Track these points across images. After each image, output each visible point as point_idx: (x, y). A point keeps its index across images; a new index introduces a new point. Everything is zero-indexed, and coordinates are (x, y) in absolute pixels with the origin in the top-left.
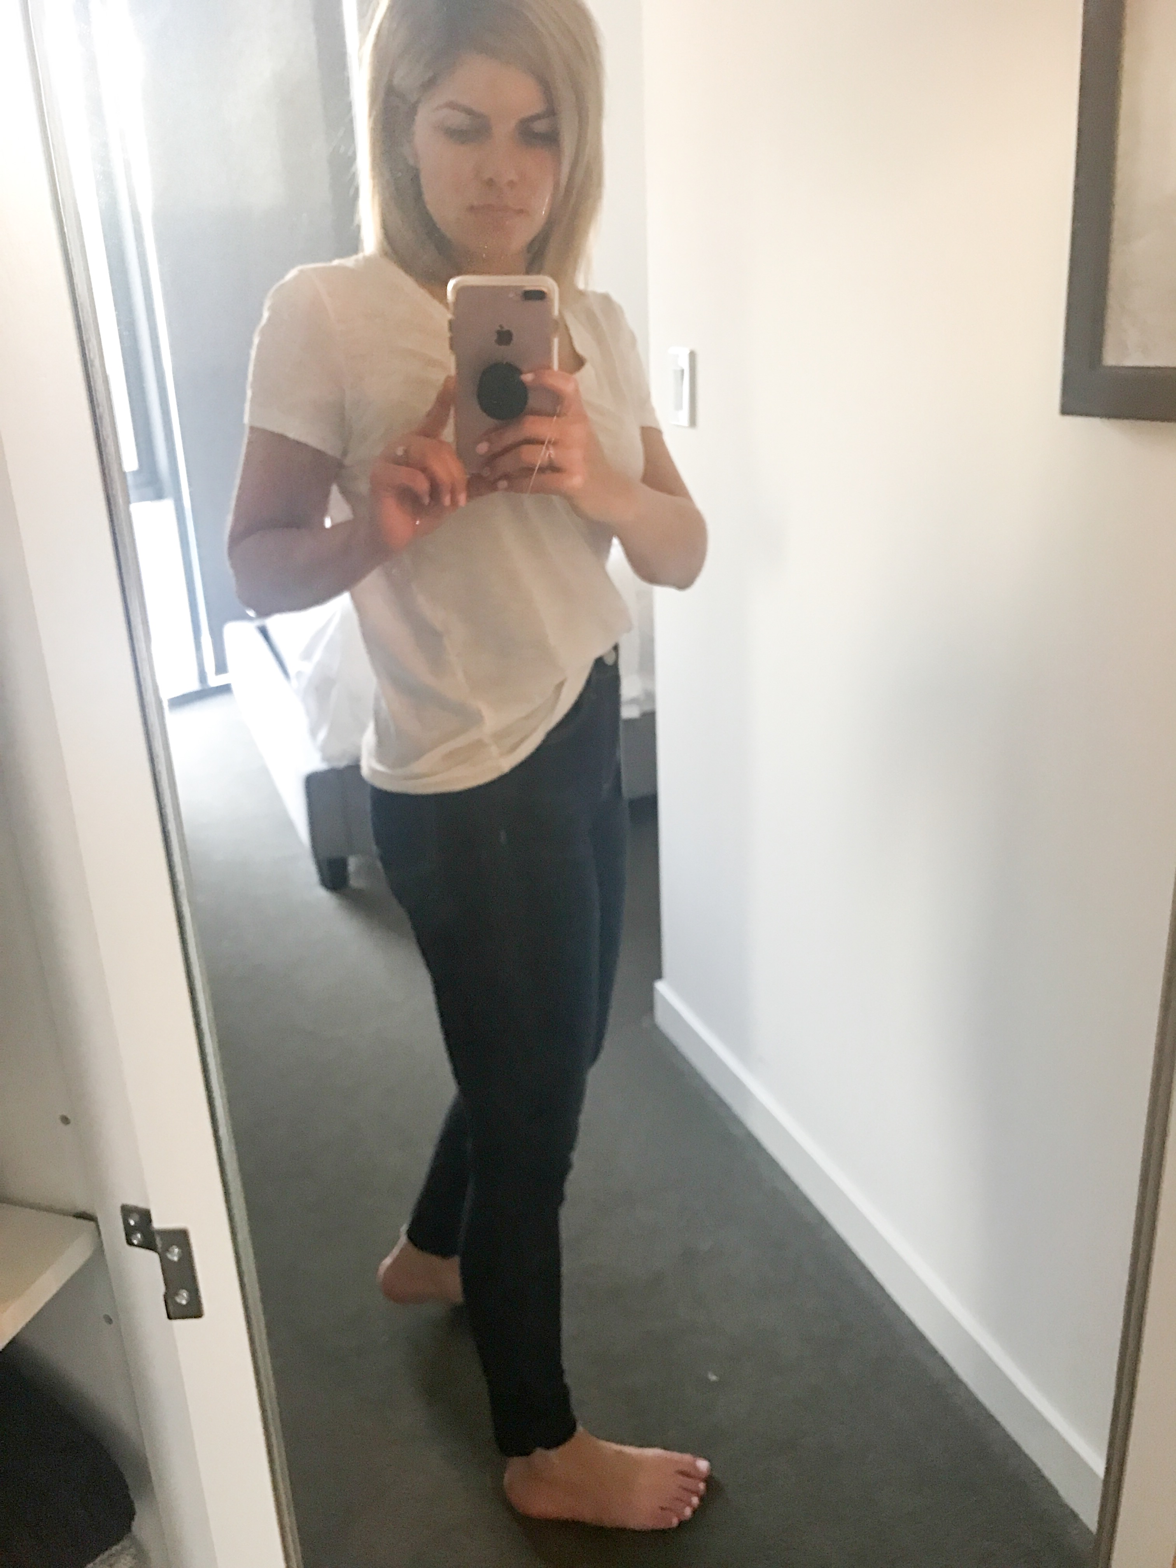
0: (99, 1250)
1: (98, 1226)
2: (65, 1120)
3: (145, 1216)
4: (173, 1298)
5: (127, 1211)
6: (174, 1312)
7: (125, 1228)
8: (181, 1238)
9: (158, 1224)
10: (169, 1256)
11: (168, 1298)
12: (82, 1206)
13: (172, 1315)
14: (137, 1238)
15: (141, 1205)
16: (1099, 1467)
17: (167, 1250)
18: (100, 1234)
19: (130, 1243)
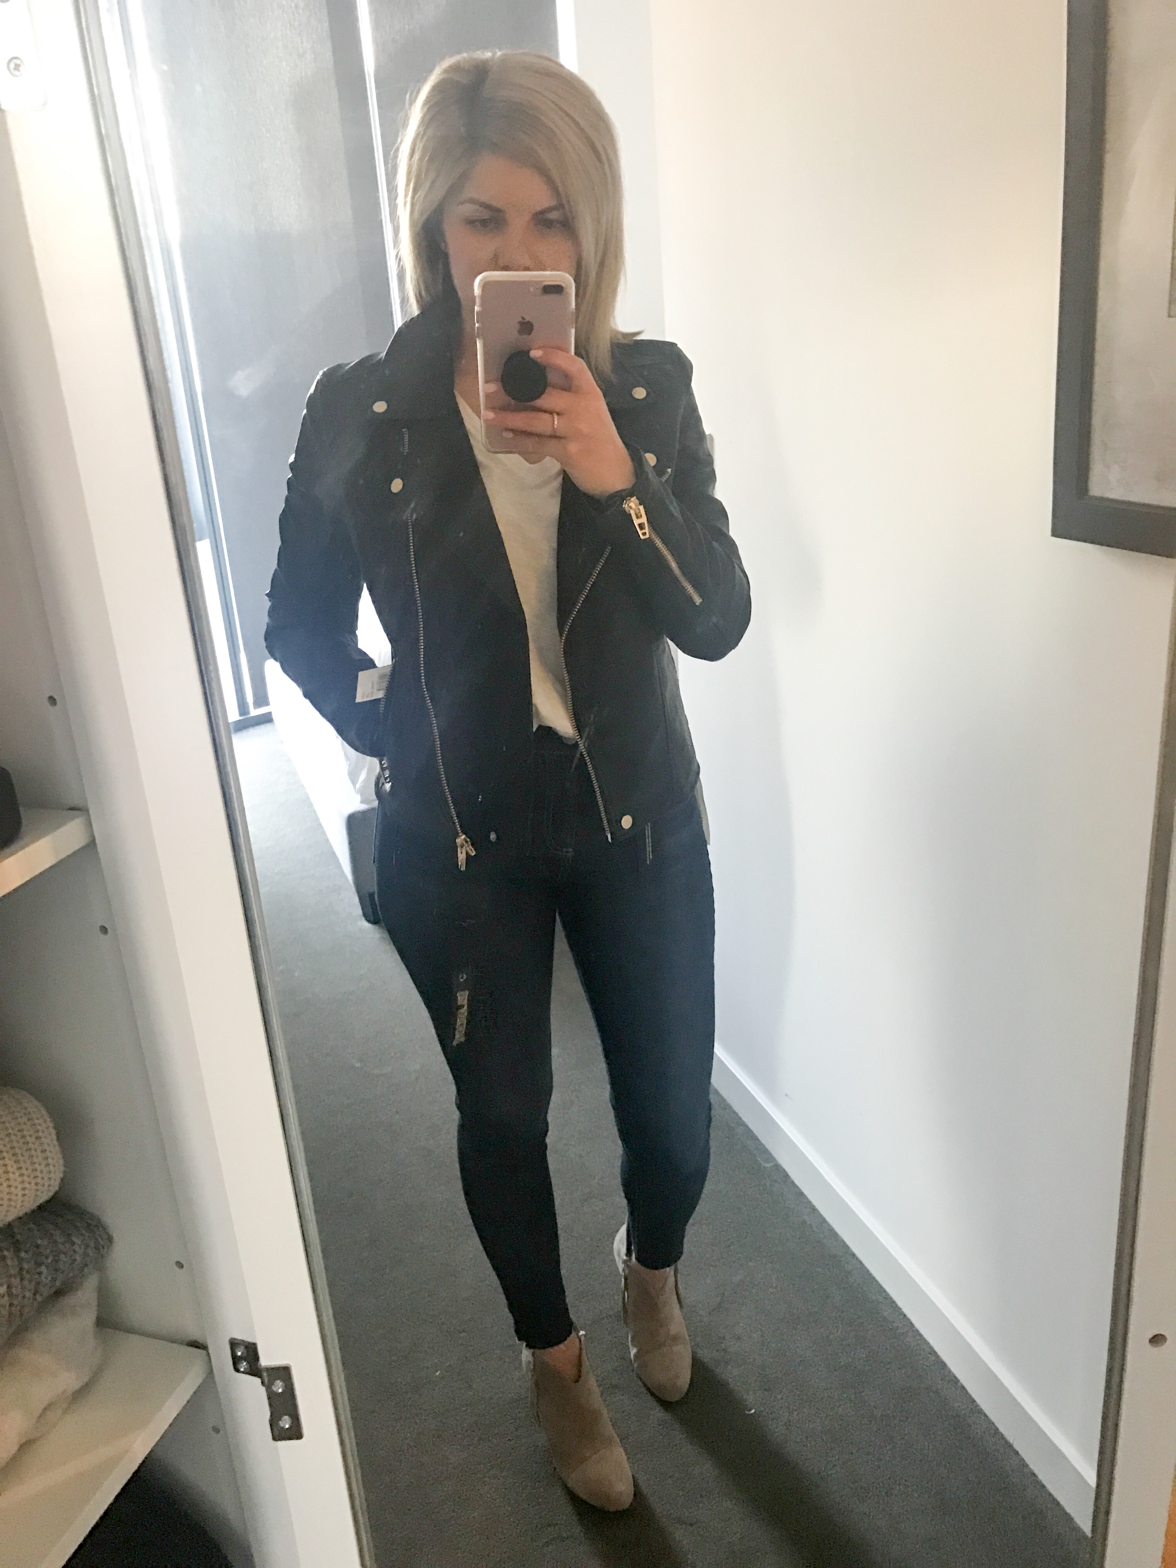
0: (210, 1373)
1: (208, 1354)
2: (180, 1265)
3: (252, 1351)
4: (278, 1424)
5: (234, 1344)
6: (279, 1435)
7: (233, 1358)
8: (284, 1373)
9: (265, 1361)
10: (275, 1389)
11: (273, 1423)
12: (196, 1335)
13: (277, 1437)
14: (243, 1366)
15: (250, 1340)
16: (1091, 1478)
17: (273, 1384)
18: (210, 1359)
19: (237, 1370)
